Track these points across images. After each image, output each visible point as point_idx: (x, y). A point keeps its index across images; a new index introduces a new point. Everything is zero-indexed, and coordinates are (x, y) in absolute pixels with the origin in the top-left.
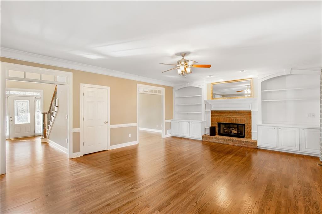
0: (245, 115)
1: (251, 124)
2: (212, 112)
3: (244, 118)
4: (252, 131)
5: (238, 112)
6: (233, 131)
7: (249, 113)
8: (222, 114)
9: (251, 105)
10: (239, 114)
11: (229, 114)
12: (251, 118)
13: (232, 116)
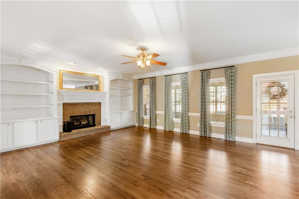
0: (96, 106)
1: (101, 113)
2: (64, 104)
3: (96, 108)
4: (102, 119)
5: (91, 104)
6: (82, 122)
7: (99, 104)
8: (76, 106)
9: (101, 97)
10: (92, 105)
11: (83, 106)
12: (101, 108)
13: (86, 107)
